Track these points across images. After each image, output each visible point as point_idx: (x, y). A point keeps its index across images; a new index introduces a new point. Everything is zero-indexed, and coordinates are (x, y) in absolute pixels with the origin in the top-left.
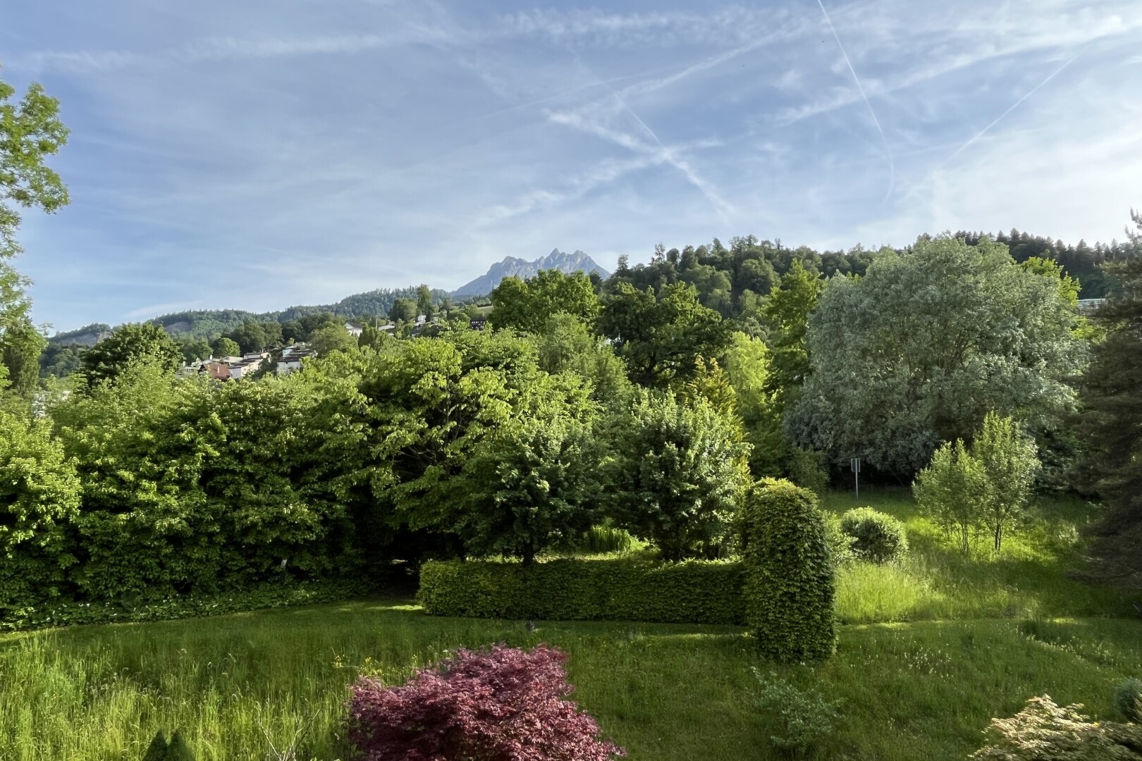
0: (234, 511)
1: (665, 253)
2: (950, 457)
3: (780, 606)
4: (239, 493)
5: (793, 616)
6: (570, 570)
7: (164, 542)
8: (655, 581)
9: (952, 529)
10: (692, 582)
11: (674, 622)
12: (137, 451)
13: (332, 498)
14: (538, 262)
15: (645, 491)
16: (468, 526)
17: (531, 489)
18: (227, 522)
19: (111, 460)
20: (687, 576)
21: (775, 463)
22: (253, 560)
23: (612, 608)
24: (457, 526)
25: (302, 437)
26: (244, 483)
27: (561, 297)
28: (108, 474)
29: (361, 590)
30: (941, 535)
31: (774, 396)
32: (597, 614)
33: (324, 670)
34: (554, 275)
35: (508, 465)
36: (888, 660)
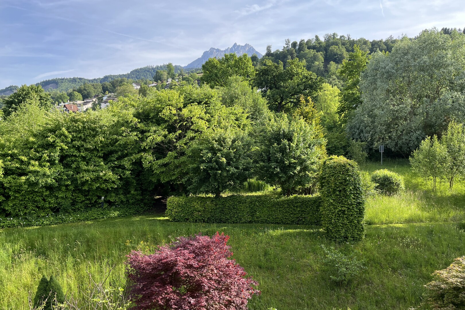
0: (77, 174)
1: (290, 44)
2: (429, 144)
3: (338, 216)
4: (79, 166)
5: (344, 221)
6: (237, 200)
7: (44, 190)
8: (278, 205)
9: (428, 179)
10: (296, 205)
11: (287, 224)
12: (28, 147)
13: (124, 168)
14: (227, 50)
15: (273, 163)
16: (188, 180)
17: (217, 162)
18: (74, 179)
19: (16, 151)
20: (293, 202)
21: (341, 148)
22: (88, 197)
23: (257, 217)
24: (183, 180)
25: (107, 139)
26: (81, 161)
27: (236, 68)
28: (15, 158)
29: (140, 210)
30: (423, 182)
31: (343, 115)
32: (251, 220)
33: (122, 247)
34: (232, 56)
35: (206, 151)
36: (390, 241)
